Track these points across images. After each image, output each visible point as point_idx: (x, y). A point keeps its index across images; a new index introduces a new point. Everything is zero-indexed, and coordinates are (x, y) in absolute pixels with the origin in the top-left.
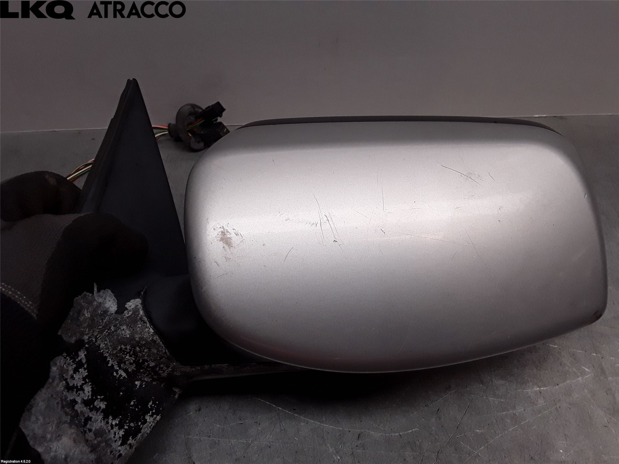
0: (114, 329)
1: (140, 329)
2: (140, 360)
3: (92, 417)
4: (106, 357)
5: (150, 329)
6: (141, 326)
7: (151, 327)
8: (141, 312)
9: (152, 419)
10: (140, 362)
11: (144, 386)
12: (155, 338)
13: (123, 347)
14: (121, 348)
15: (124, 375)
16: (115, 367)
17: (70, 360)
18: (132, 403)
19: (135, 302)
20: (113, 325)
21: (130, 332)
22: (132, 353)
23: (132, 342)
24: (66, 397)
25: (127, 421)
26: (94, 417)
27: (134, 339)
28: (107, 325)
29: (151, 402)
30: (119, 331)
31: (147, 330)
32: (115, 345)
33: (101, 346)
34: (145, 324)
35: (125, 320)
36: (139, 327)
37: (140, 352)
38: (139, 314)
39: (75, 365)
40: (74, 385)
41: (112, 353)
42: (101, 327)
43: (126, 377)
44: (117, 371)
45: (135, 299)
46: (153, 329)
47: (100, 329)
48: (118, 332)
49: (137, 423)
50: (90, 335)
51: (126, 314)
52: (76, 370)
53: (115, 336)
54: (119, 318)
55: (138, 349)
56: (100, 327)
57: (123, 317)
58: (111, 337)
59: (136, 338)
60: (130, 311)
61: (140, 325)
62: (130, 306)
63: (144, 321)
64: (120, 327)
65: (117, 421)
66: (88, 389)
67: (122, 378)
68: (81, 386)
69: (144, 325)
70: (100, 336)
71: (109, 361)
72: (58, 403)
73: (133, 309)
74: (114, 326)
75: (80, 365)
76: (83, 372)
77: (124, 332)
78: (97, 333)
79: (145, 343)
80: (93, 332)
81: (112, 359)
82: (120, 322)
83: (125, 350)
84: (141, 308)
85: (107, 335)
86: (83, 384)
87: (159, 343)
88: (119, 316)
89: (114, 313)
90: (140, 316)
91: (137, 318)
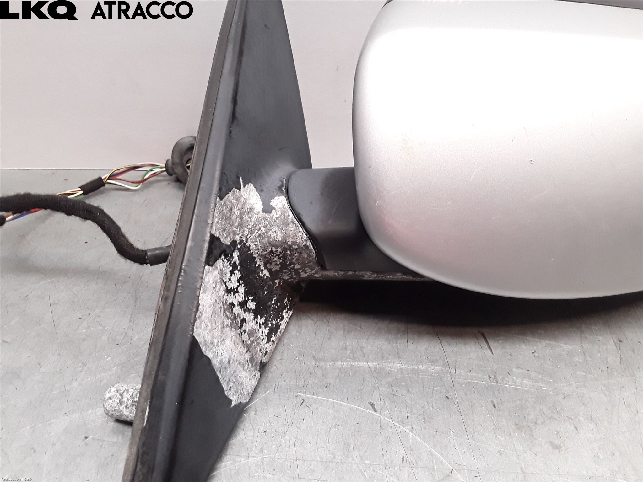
0: (264, 230)
1: (292, 232)
2: (287, 262)
3: (246, 319)
4: (255, 258)
5: (303, 233)
6: (294, 230)
9: (287, 314)
10: (287, 264)
11: (281, 284)
12: (308, 244)
13: (274, 249)
14: (272, 250)
15: (268, 274)
16: (261, 267)
17: (227, 262)
18: (273, 302)
19: (280, 200)
20: (263, 225)
21: (282, 236)
22: (281, 255)
23: (284, 246)
24: (226, 300)
25: (271, 319)
26: (247, 318)
27: (286, 242)
28: (256, 225)
29: (286, 299)
30: (270, 233)
31: (300, 234)
32: (266, 247)
33: (251, 247)
35: (275, 221)
36: (291, 231)
37: (291, 255)
38: (288, 216)
39: (231, 267)
40: (231, 288)
41: (261, 254)
42: (251, 227)
43: (269, 276)
44: (262, 271)
45: (278, 196)
46: (306, 234)
47: (250, 229)
49: (277, 320)
50: (241, 235)
51: (276, 214)
52: (232, 273)
53: (266, 238)
54: (268, 218)
55: (289, 252)
56: (249, 227)
57: (272, 217)
58: (262, 238)
59: (288, 242)
60: (278, 211)
61: (292, 229)
62: (277, 205)
63: (295, 224)
64: (271, 229)
65: (262, 321)
66: (241, 290)
67: (266, 277)
68: (237, 288)
69: (297, 229)
70: (250, 236)
71: (257, 261)
72: (220, 308)
73: (280, 208)
74: (264, 227)
75: (234, 267)
76: (238, 274)
77: (275, 235)
78: (247, 233)
79: (297, 248)
80: (243, 231)
81: (260, 260)
82: (270, 223)
83: (275, 253)
85: (257, 237)
86: (238, 286)
87: (311, 249)
88: (268, 216)
89: (261, 212)
90: (290, 218)
91: (287, 220)
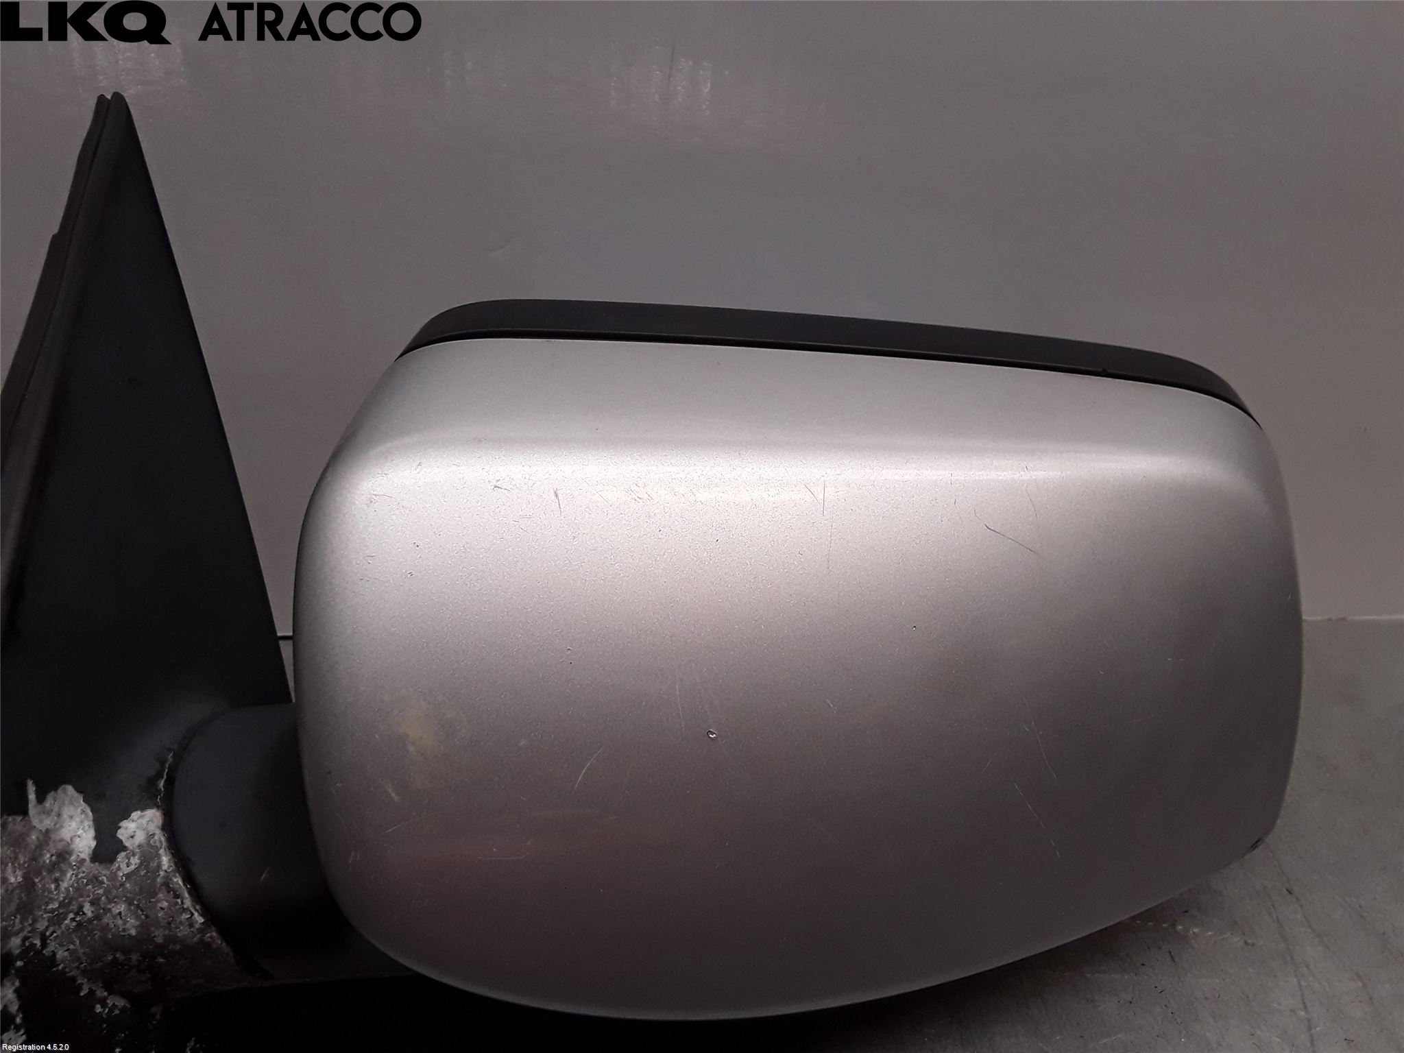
0: (92, 912)
1: (165, 913)
4: (73, 978)
5: (192, 914)
6: (169, 907)
7: (197, 910)
8: (166, 861)
12: (208, 937)
13: (120, 956)
14: (115, 959)
15: (122, 1002)
16: (97, 993)
19: (144, 821)
20: (88, 899)
21: (138, 923)
22: (143, 967)
23: (145, 947)
27: (150, 939)
28: (71, 899)
31: (185, 916)
32: (98, 953)
33: (58, 956)
34: (179, 901)
35: (122, 885)
36: (162, 909)
37: (168, 964)
38: (159, 866)
41: (89, 968)
42: (56, 905)
43: (126, 1008)
44: (103, 1001)
45: (143, 809)
46: (202, 915)
47: (53, 911)
48: (105, 920)
50: (25, 934)
51: (125, 865)
53: (96, 932)
54: (105, 878)
55: (160, 960)
56: (51, 906)
57: (115, 874)
58: (86, 933)
59: (155, 937)
60: (134, 855)
61: (166, 904)
62: (132, 837)
63: (174, 891)
64: (109, 907)
67: (115, 1013)
69: (177, 903)
70: (54, 932)
71: (82, 984)
73: (140, 846)
74: (92, 903)
77: (120, 922)
78: (46, 924)
79: (180, 950)
80: (34, 921)
81: (88, 981)
82: (107, 892)
84: (164, 844)
85: (74, 930)
87: (219, 949)
88: (104, 872)
89: (88, 860)
90: (162, 873)
91: (154, 880)
